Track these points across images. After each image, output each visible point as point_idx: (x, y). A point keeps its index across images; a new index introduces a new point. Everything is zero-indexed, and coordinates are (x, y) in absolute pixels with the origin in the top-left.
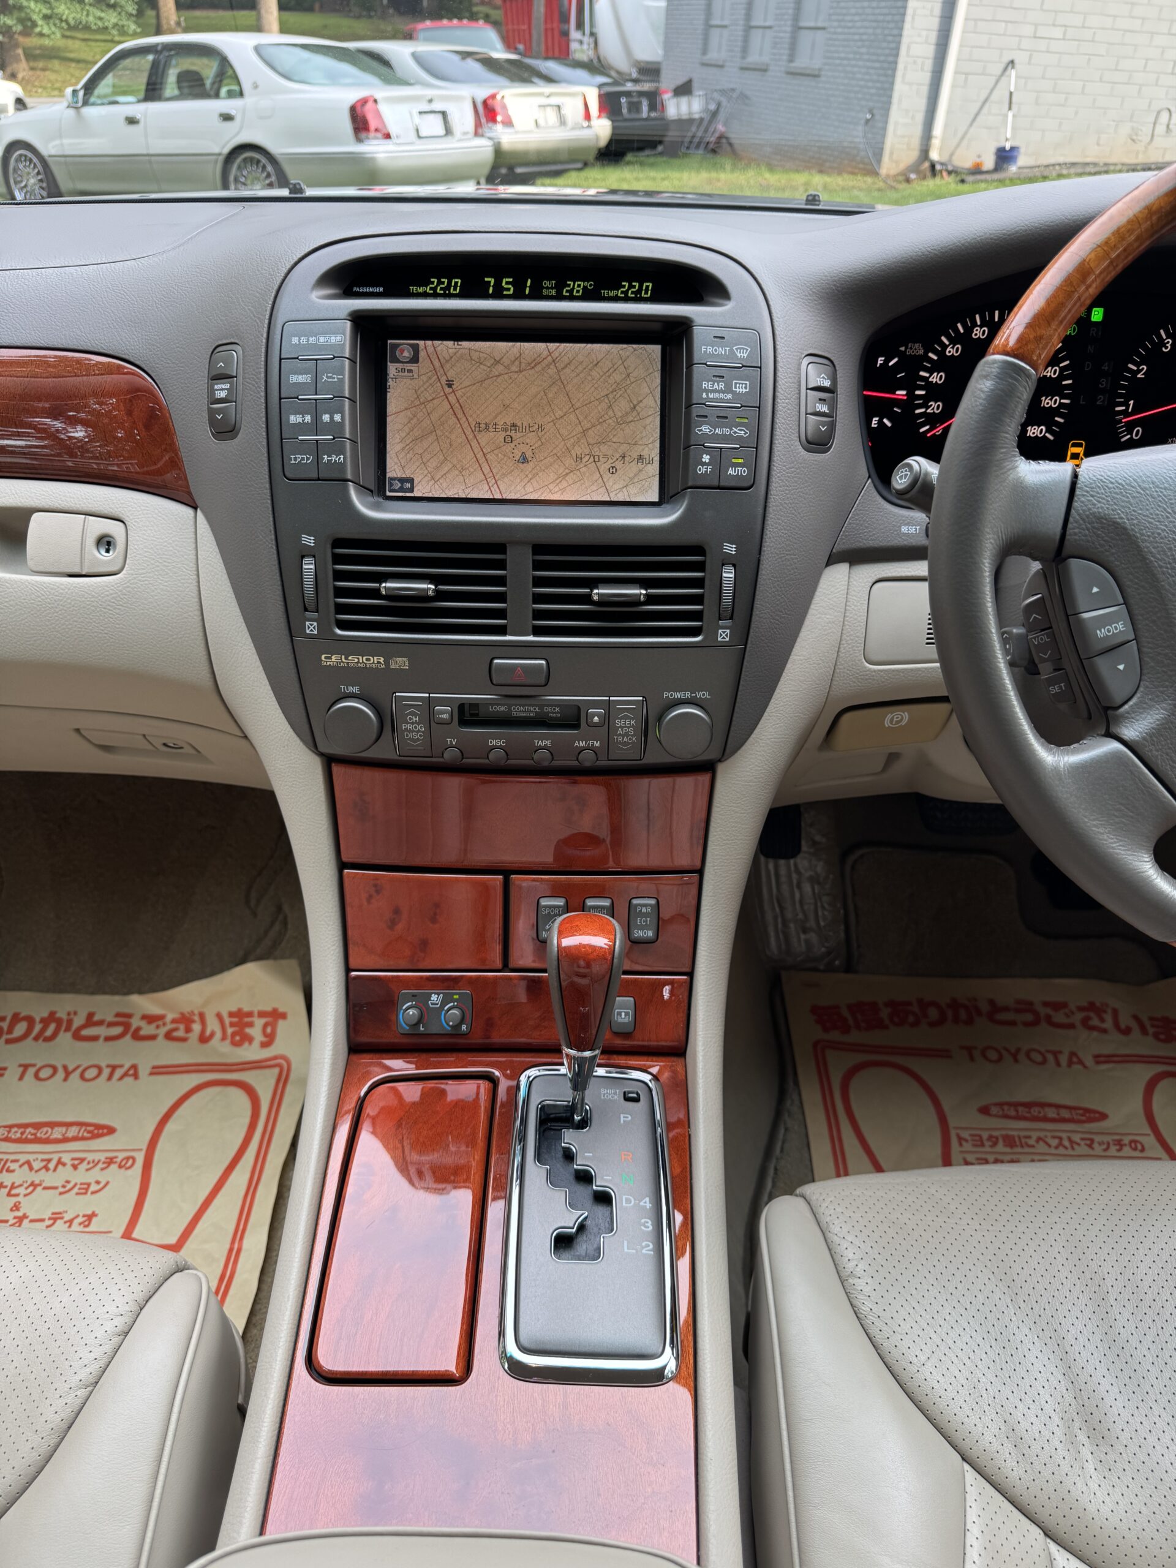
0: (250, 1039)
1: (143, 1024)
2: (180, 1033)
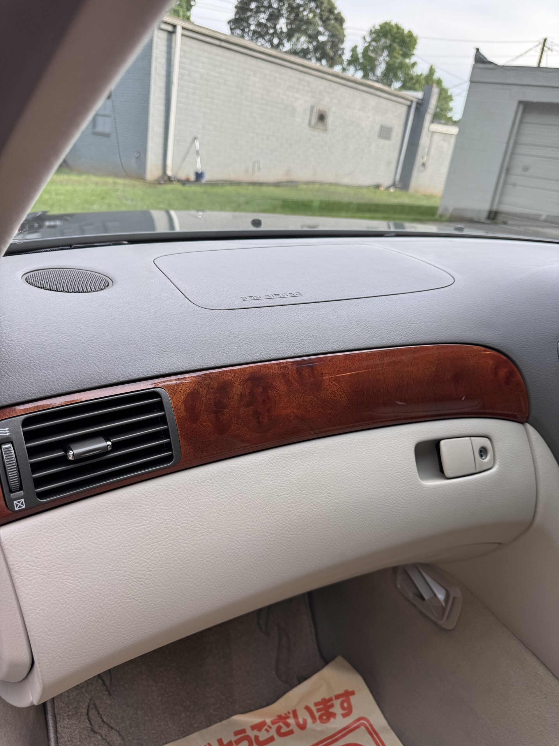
0: (334, 715)
1: (256, 732)
2: (284, 729)
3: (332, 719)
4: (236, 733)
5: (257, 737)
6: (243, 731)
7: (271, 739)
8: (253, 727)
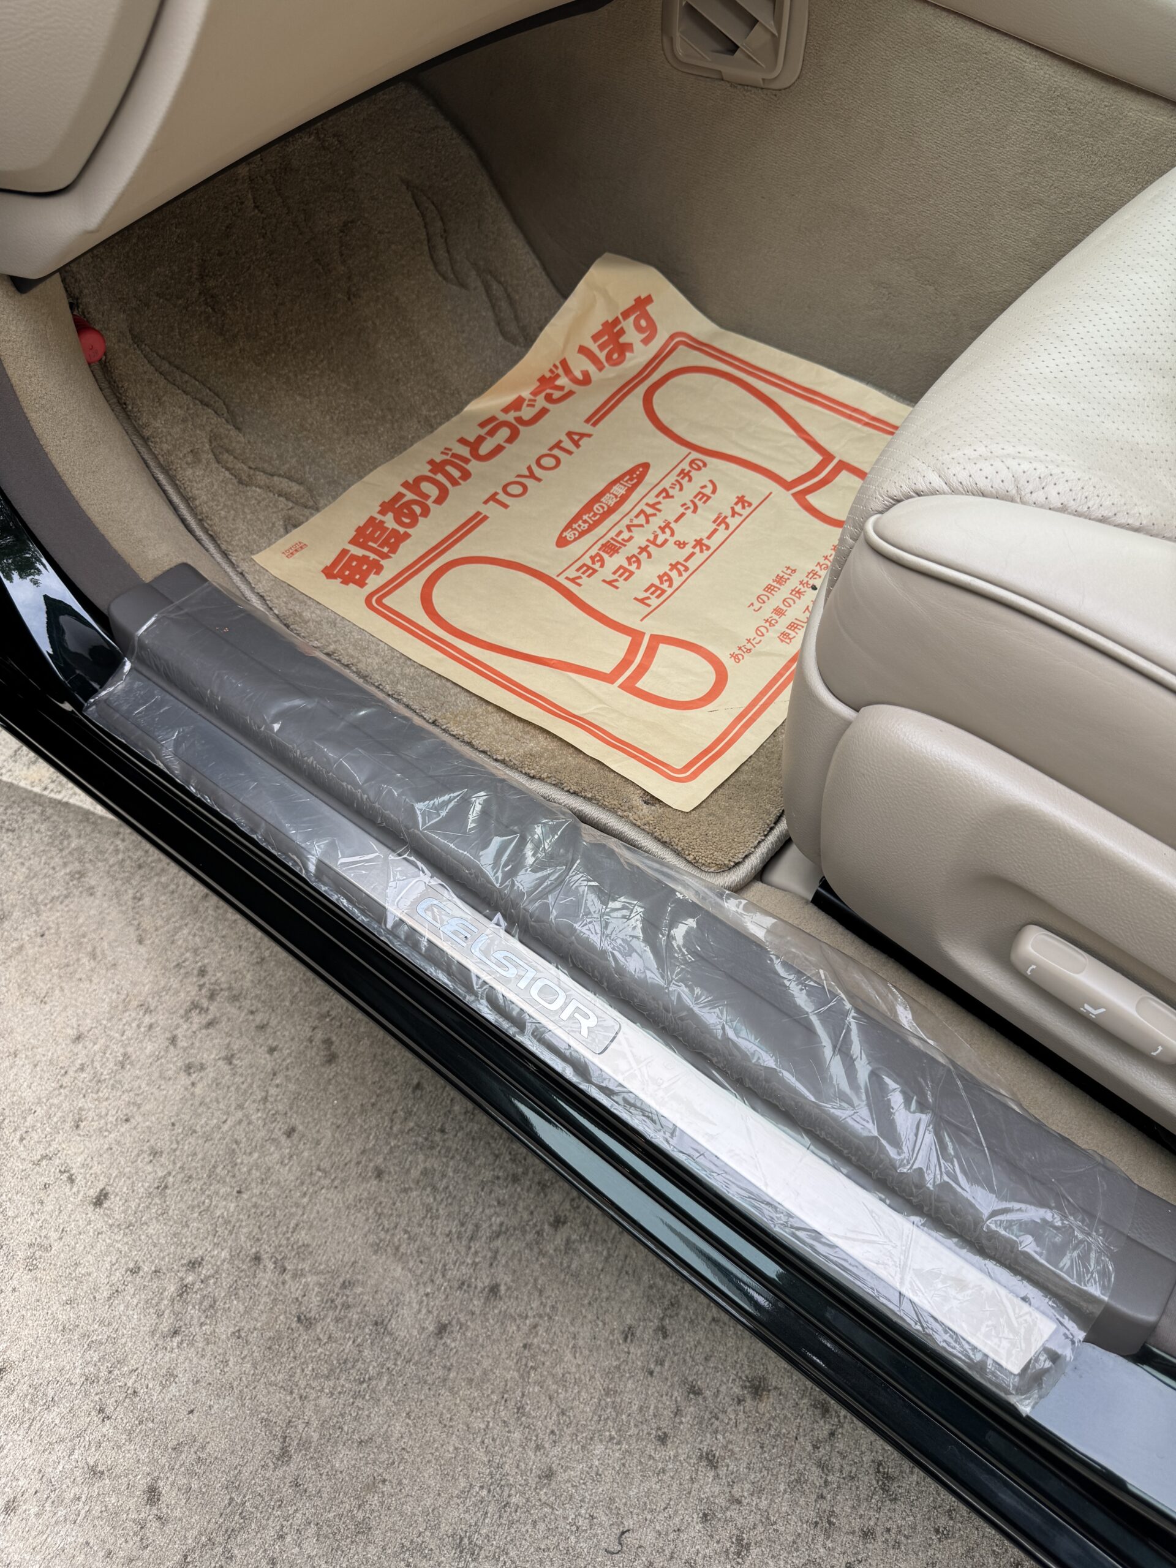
0: (628, 347)
1: (515, 413)
3: (628, 355)
4: (482, 425)
5: (519, 420)
6: (493, 419)
7: (544, 412)
8: (506, 410)
